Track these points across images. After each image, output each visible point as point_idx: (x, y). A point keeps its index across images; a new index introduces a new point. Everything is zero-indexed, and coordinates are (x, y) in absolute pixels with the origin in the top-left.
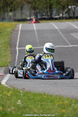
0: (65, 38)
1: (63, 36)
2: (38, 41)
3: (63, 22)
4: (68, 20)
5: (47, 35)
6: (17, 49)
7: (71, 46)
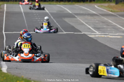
0: (57, 24)
1: (55, 21)
2: (26, 25)
3: (53, 4)
4: (58, 3)
5: (37, 18)
6: (4, 33)
7: (65, 33)
